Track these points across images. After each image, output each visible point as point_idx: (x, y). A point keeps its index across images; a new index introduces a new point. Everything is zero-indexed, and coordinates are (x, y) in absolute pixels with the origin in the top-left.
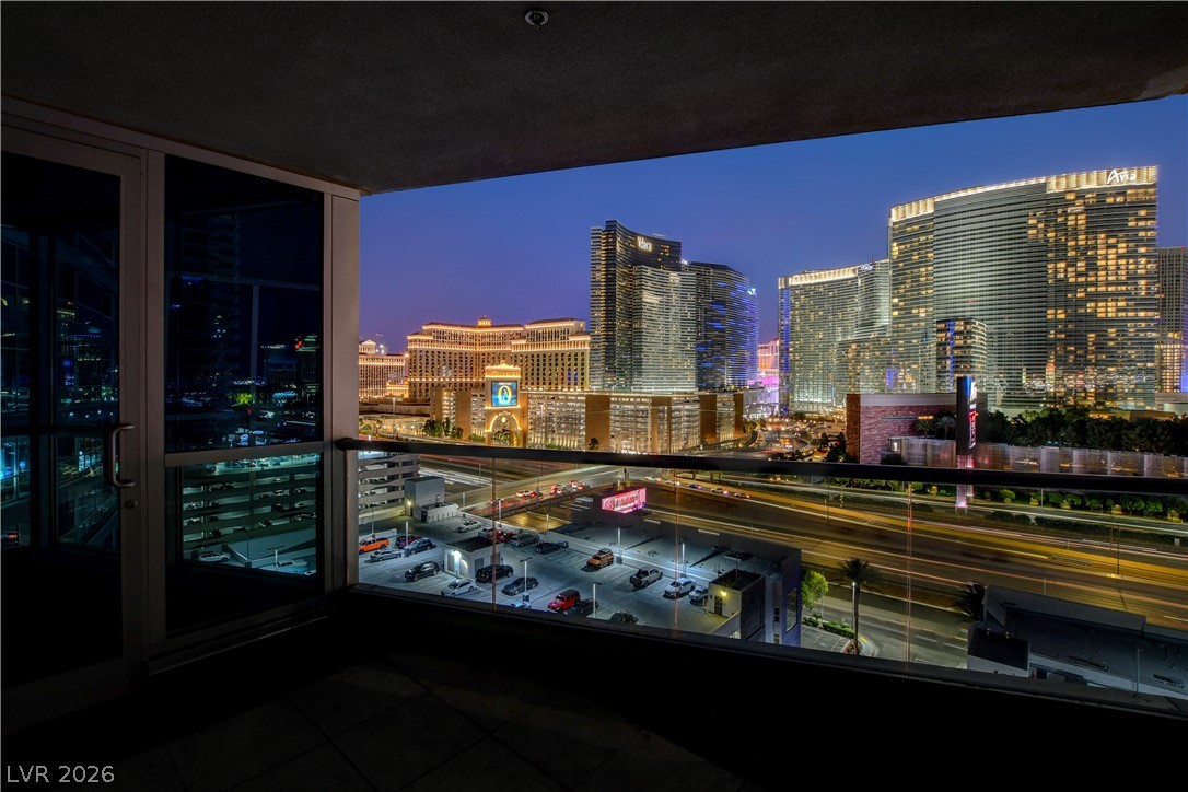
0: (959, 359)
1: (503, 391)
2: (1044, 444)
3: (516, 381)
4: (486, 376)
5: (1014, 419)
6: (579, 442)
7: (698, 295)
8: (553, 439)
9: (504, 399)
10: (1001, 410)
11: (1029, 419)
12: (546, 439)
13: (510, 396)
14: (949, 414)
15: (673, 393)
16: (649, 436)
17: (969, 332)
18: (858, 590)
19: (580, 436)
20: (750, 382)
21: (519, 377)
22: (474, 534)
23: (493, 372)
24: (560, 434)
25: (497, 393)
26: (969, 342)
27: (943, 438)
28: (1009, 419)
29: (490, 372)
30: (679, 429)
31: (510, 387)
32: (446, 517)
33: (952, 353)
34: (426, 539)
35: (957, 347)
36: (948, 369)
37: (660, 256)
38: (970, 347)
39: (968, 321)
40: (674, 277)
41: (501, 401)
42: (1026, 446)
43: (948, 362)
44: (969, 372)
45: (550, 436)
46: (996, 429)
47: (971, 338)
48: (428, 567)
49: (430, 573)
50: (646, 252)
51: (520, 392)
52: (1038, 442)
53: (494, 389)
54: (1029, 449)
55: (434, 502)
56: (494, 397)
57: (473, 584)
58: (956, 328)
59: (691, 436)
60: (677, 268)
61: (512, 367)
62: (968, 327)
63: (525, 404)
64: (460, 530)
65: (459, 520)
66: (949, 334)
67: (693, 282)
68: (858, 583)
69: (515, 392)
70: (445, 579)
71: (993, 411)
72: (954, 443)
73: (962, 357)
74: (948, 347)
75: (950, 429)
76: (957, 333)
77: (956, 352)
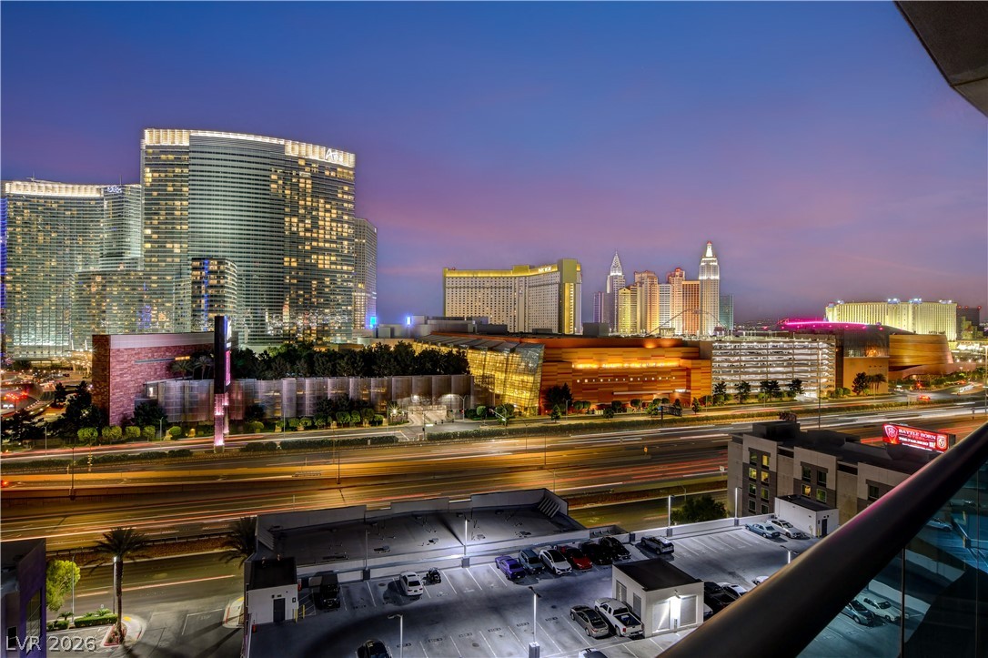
0: (213, 299)
2: (284, 377)
5: (261, 355)
10: (250, 347)
11: (271, 355)
14: (207, 354)
17: (222, 272)
18: (120, 564)
26: (222, 281)
27: (200, 379)
28: (256, 356)
33: (206, 292)
35: (212, 287)
36: (203, 308)
38: (222, 287)
39: (221, 262)
42: (271, 379)
43: (203, 301)
44: (222, 311)
46: (246, 365)
47: (224, 278)
52: (280, 374)
54: (274, 381)
58: (211, 268)
62: (222, 267)
66: (203, 273)
68: (120, 556)
71: (244, 349)
72: (212, 382)
73: (216, 296)
74: (203, 286)
75: (207, 367)
76: (211, 272)
77: (210, 291)
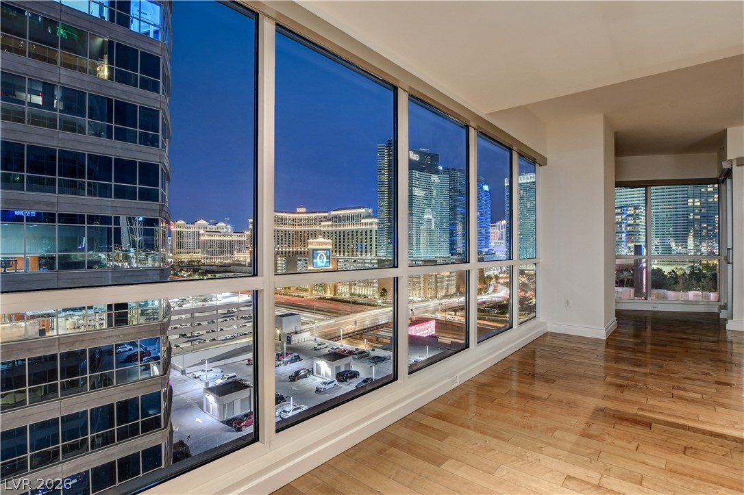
0: (631, 233)
1: (320, 257)
2: (690, 290)
3: (329, 250)
4: (310, 247)
5: (670, 273)
6: (373, 291)
7: (450, 190)
8: (355, 289)
9: (321, 262)
10: (661, 267)
11: (678, 273)
12: (350, 289)
13: (325, 260)
14: (627, 270)
15: (436, 257)
16: (422, 286)
17: (638, 215)
19: (374, 287)
20: (486, 250)
21: (331, 247)
22: (326, 351)
23: (313, 244)
24: (360, 286)
25: (316, 258)
26: (637, 221)
27: (623, 287)
28: (666, 274)
29: (312, 243)
30: (442, 282)
31: (326, 254)
32: (303, 340)
33: (626, 229)
34: (296, 354)
35: (630, 225)
36: (623, 240)
37: (424, 164)
38: (638, 225)
39: (636, 208)
40: (435, 178)
41: (319, 264)
42: (680, 291)
43: (624, 235)
44: (638, 242)
45: (353, 287)
46: (660, 281)
47: (639, 219)
48: (302, 373)
49: (305, 376)
50: (415, 161)
51: (332, 257)
52: (687, 288)
53: (315, 255)
54: (681, 293)
55: (294, 330)
56: (315, 261)
57: (336, 382)
58: (629, 212)
59: (450, 287)
60: (437, 172)
61: (326, 240)
62: (637, 211)
63: (335, 266)
64: (315, 349)
65: (312, 342)
66: (623, 217)
67: (447, 181)
69: (328, 258)
70: (315, 380)
71: (655, 268)
72: (632, 290)
73: (633, 231)
74: (623, 225)
75: (628, 280)
76: (629, 216)
77: (628, 228)
